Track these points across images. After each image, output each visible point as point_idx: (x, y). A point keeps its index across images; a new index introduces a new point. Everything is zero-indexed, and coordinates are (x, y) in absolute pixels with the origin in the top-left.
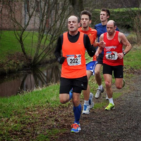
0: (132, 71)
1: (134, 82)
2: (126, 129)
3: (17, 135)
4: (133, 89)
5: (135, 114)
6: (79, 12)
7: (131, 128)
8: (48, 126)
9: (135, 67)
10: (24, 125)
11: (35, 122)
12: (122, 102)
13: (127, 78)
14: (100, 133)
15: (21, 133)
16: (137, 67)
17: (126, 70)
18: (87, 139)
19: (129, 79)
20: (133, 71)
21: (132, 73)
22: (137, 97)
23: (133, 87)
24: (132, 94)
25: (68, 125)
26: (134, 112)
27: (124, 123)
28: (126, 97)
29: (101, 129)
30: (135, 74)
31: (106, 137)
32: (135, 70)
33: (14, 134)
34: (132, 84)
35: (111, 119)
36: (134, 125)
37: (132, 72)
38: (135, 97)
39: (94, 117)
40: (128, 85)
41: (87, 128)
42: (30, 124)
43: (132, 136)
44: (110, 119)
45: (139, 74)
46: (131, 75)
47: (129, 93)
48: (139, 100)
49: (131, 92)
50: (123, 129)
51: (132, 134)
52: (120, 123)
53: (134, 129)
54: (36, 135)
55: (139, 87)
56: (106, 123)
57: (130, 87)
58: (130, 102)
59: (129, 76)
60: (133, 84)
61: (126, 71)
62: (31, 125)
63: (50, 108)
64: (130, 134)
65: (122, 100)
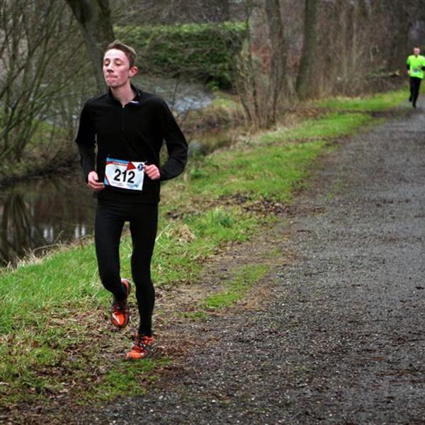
0: (269, 207)
1: (289, 237)
2: (320, 354)
3: (52, 374)
4: (292, 255)
5: (325, 319)
6: (100, 41)
7: (332, 353)
8: (117, 353)
9: (274, 195)
10: (58, 352)
11: (82, 344)
12: (279, 289)
13: (263, 225)
14: (259, 365)
15: (59, 369)
16: (277, 195)
17: (252, 204)
18: (232, 379)
19: (271, 230)
20: (272, 205)
21: (272, 213)
22: (311, 276)
23: (291, 251)
24: (293, 268)
25: (169, 349)
26: (320, 313)
27: (309, 341)
28: (282, 276)
29: (258, 356)
30: (281, 214)
31: (277, 374)
32: (277, 204)
33: (45, 373)
34: (284, 242)
35: (271, 333)
36: (334, 345)
37: (271, 211)
38: (306, 275)
39: (224, 329)
40: (273, 244)
41: (220, 355)
42: (71, 348)
43: (339, 369)
44: (266, 332)
45: (291, 214)
46: (272, 218)
47: (285, 265)
48: (318, 282)
49: (291, 263)
50: (312, 355)
51: (338, 366)
52: (297, 341)
53: (338, 354)
54: (100, 374)
55: (305, 249)
56: (261, 341)
57: (280, 251)
58: (299, 290)
59: (267, 220)
60: (287, 241)
61: (252, 206)
62: (76, 351)
63: (98, 309)
64: (335, 366)
65: (275, 285)
